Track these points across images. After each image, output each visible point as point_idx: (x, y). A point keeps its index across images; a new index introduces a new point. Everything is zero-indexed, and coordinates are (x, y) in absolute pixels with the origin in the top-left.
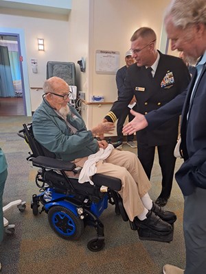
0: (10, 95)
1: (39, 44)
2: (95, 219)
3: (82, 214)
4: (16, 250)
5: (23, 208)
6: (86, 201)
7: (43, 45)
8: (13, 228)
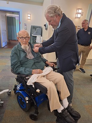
0: (15, 39)
1: (28, 17)
2: (35, 104)
3: (27, 101)
4: (2, 115)
5: (10, 93)
6: (32, 94)
7: (30, 17)
8: (3, 104)
